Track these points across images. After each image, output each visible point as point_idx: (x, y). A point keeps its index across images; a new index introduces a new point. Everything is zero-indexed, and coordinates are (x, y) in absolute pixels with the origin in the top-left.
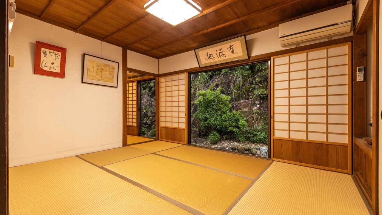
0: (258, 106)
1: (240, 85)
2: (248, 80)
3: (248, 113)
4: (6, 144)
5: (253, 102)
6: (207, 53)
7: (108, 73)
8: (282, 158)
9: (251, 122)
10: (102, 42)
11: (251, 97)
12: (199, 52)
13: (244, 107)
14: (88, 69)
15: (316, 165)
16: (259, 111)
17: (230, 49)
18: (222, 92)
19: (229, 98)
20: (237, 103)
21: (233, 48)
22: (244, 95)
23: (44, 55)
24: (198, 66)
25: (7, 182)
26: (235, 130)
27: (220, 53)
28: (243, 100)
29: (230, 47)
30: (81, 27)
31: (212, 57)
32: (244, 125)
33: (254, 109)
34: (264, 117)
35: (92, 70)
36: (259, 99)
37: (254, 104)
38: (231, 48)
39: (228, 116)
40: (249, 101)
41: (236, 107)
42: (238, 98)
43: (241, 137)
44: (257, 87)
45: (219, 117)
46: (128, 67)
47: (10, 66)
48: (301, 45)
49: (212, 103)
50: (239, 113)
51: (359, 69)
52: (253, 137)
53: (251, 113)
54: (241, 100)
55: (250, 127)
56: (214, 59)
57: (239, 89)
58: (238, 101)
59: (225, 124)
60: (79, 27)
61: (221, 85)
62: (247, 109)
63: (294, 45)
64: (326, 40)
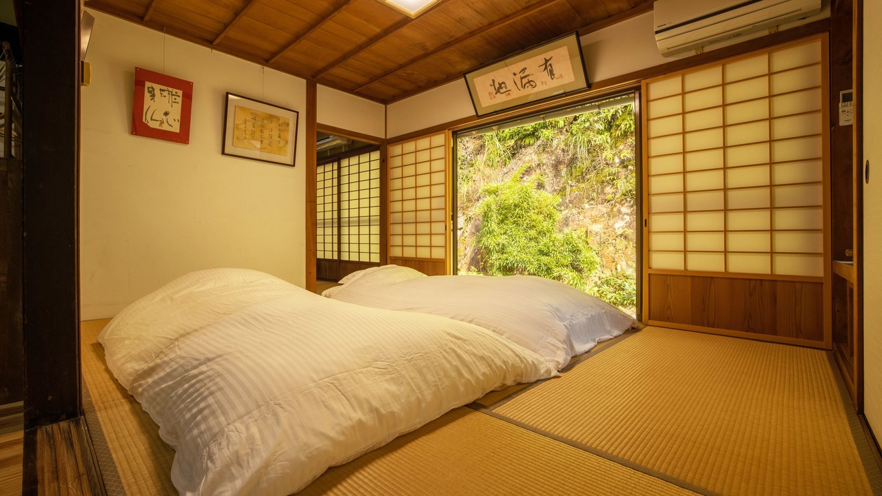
0: (628, 218)
1: (585, 169)
3: (603, 235)
4: (76, 226)
5: (615, 210)
6: (493, 81)
7: (275, 133)
8: (668, 318)
9: (610, 257)
10: (265, 67)
12: (475, 80)
13: (594, 221)
14: (236, 127)
15: (747, 331)
16: (630, 232)
17: (546, 68)
19: (557, 199)
20: (575, 211)
21: (550, 65)
22: (594, 192)
23: (151, 96)
24: (475, 114)
25: (76, 296)
26: (570, 274)
27: (522, 78)
28: (592, 204)
29: (546, 64)
30: (222, 36)
31: (504, 90)
32: (592, 263)
33: (616, 226)
35: (242, 127)
36: (630, 201)
37: (616, 214)
38: (546, 66)
39: (553, 242)
40: (606, 207)
41: (573, 220)
42: (578, 201)
44: (624, 172)
45: (533, 244)
46: (318, 122)
47: (83, 81)
48: (707, 49)
49: (516, 212)
50: (580, 236)
51: (843, 95)
53: (609, 236)
54: (586, 205)
56: (509, 94)
57: (581, 177)
59: (547, 260)
60: (218, 35)
61: (537, 170)
62: (602, 226)
63: (690, 49)
64: (766, 33)
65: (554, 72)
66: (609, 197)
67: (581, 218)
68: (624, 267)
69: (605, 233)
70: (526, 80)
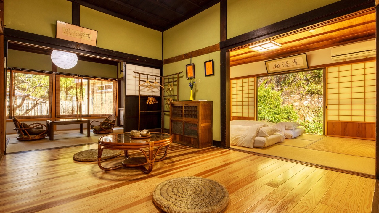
0: (309, 100)
2: (298, 76)
6: (275, 64)
8: (334, 134)
9: (302, 115)
12: (268, 63)
13: (295, 101)
16: (310, 105)
17: (294, 62)
19: (279, 93)
21: (296, 61)
22: (295, 90)
24: (267, 72)
27: (285, 64)
28: (294, 95)
33: (304, 103)
34: (315, 111)
36: (310, 94)
37: (304, 99)
39: (280, 109)
40: (300, 96)
41: (286, 101)
42: (288, 93)
44: (307, 82)
45: (272, 110)
48: (347, 60)
49: (265, 99)
50: (290, 107)
54: (292, 95)
55: (301, 119)
56: (280, 68)
58: (288, 96)
59: (277, 116)
61: (271, 82)
62: (298, 103)
63: (341, 60)
64: (364, 58)
65: (297, 63)
66: (302, 92)
67: (290, 100)
68: (308, 118)
69: (300, 106)
70: (287, 65)
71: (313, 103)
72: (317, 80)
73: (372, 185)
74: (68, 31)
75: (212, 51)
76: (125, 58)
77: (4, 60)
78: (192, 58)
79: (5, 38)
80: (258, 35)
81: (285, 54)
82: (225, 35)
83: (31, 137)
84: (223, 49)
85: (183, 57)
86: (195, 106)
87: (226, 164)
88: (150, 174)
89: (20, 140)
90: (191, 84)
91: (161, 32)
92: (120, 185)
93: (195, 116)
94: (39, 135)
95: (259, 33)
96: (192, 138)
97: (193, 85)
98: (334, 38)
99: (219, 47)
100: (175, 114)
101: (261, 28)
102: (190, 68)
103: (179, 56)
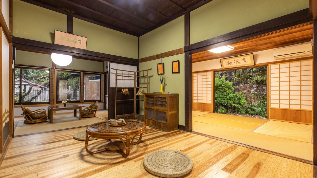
0: (255, 89)
1: (240, 74)
2: (246, 70)
3: (247, 94)
5: (251, 86)
6: (228, 62)
8: (275, 118)
9: (250, 100)
11: (249, 82)
13: (244, 89)
15: (294, 121)
16: (256, 93)
17: (244, 60)
18: (226, 79)
19: (231, 83)
20: (237, 87)
22: (244, 80)
24: (221, 68)
26: (238, 106)
28: (243, 84)
31: (231, 64)
32: (244, 103)
33: (251, 91)
34: (260, 97)
36: (256, 84)
37: (251, 87)
39: (232, 96)
40: (248, 85)
41: (237, 89)
42: (238, 83)
43: (242, 111)
44: (254, 74)
45: (225, 97)
48: (286, 59)
49: (220, 87)
50: (240, 94)
52: (251, 111)
53: (249, 94)
54: (241, 85)
55: (249, 104)
57: (239, 76)
58: (239, 85)
59: (230, 101)
61: (225, 74)
62: (246, 91)
63: (282, 59)
64: (300, 57)
65: (246, 61)
68: (254, 103)
70: (238, 62)
71: (258, 91)
72: (261, 73)
73: (311, 171)
74: (64, 38)
75: (178, 54)
76: (110, 59)
77: (13, 62)
78: (162, 58)
79: (13, 44)
80: (215, 42)
81: (236, 54)
82: (188, 41)
83: (33, 121)
84: (187, 52)
85: (155, 57)
86: (164, 98)
87: (189, 148)
88: (127, 158)
89: (26, 123)
90: (161, 80)
91: (138, 37)
92: (103, 169)
93: (165, 106)
94: (40, 119)
95: (216, 40)
96: (162, 123)
97: (162, 80)
98: (276, 42)
99: (184, 50)
100: (149, 103)
101: (217, 37)
102: (161, 66)
103: (152, 56)
